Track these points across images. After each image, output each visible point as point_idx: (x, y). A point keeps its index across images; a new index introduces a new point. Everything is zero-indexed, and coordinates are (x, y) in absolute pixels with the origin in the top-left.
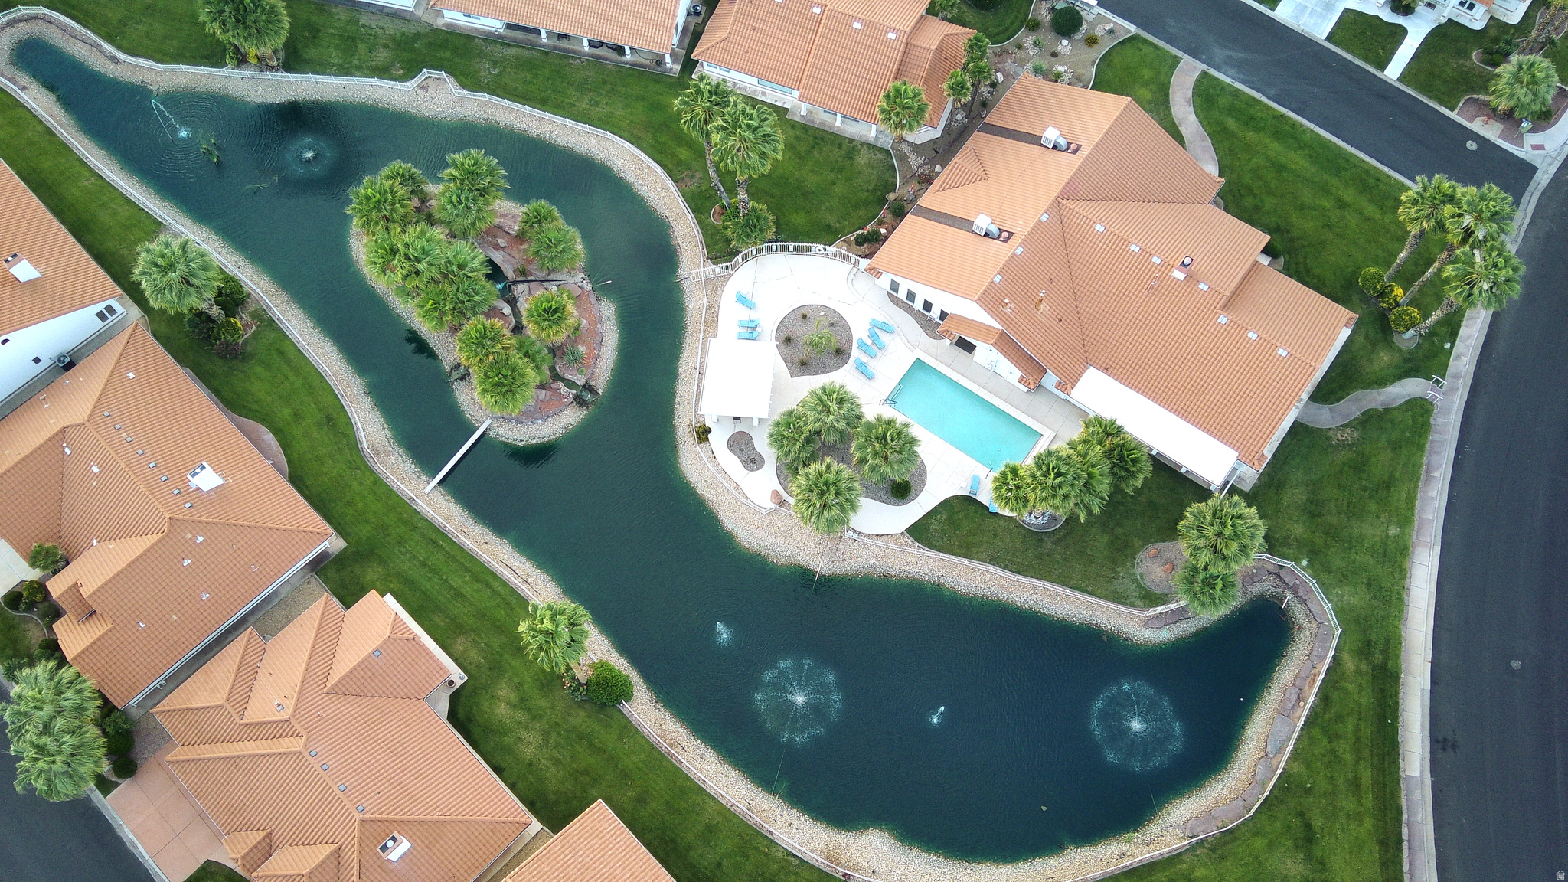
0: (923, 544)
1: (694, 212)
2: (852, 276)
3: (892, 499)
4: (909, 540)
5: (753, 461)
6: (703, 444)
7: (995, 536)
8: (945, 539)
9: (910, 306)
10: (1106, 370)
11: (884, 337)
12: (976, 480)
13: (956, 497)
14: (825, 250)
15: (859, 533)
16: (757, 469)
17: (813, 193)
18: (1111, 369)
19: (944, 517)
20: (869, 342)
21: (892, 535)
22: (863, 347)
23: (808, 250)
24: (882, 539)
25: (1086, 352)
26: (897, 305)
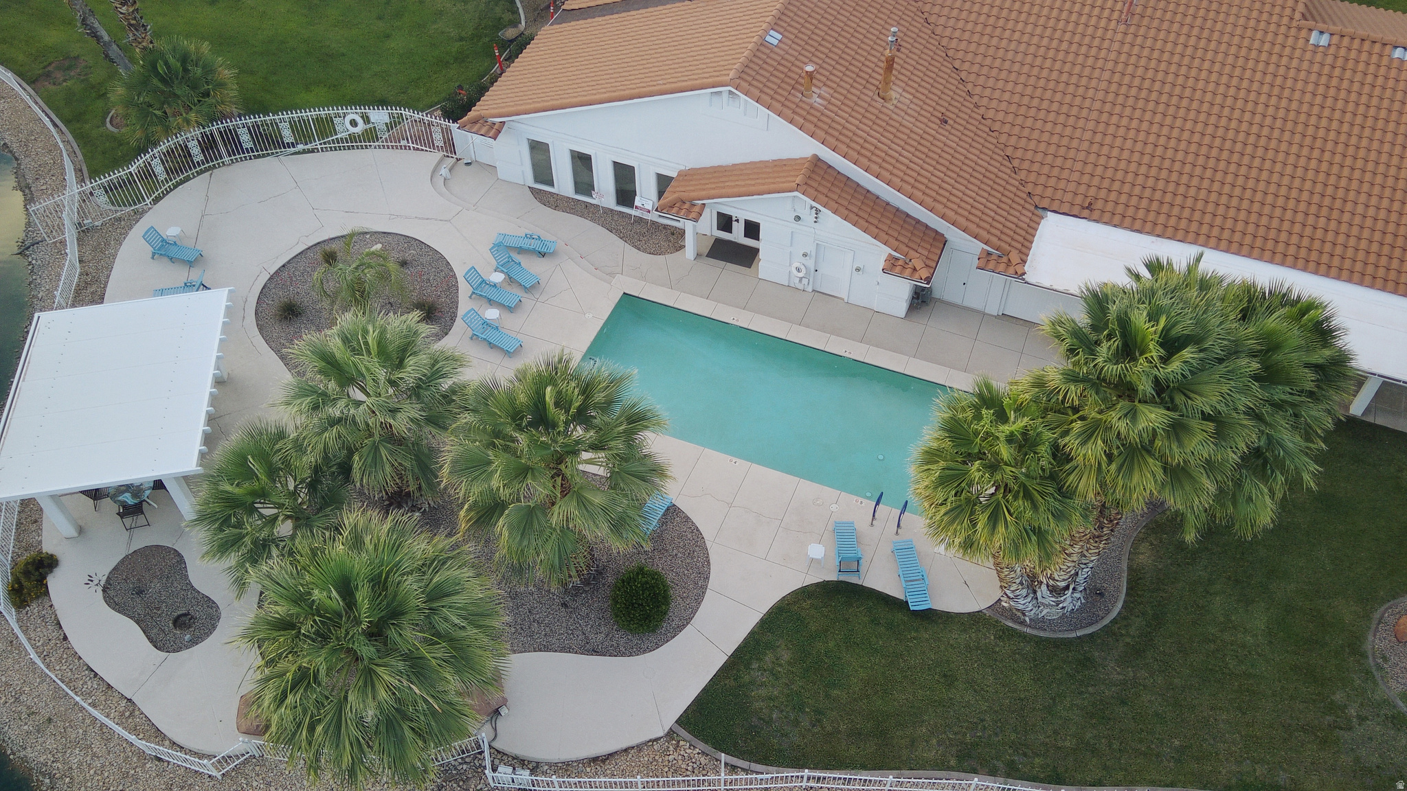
0: (741, 755)
1: (67, 122)
2: (444, 171)
3: (620, 638)
4: (692, 749)
5: (181, 622)
6: (34, 608)
7: (949, 679)
8: (805, 723)
9: (587, 205)
10: (1087, 210)
11: (534, 267)
12: (844, 535)
13: (805, 593)
14: (366, 119)
15: (535, 767)
16: (194, 642)
17: (343, 55)
18: (1099, 205)
19: (786, 656)
20: (498, 278)
21: (639, 747)
22: (484, 292)
23: (325, 128)
24: (609, 766)
25: (1023, 183)
26: (556, 208)
